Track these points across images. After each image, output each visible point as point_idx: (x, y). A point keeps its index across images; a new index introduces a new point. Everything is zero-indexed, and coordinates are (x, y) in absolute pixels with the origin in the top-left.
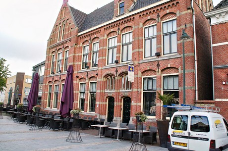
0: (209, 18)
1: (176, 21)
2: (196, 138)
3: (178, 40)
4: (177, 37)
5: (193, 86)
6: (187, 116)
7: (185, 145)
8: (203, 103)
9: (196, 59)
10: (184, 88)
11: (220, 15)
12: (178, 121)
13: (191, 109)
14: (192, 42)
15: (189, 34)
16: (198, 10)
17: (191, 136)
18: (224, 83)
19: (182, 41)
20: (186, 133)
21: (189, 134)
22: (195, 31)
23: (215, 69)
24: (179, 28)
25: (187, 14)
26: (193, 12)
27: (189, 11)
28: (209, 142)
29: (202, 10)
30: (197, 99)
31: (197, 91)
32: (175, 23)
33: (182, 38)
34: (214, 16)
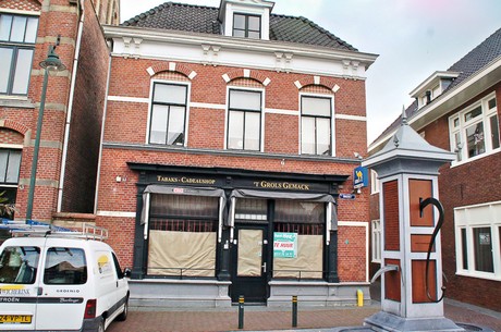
0: (110, 39)
1: (37, 20)
2: (56, 300)
3: (33, 67)
4: (33, 60)
5: (53, 179)
6: (38, 250)
7: (27, 319)
8: (71, 219)
9: (68, 121)
10: (33, 182)
11: (132, 42)
12: (13, 262)
13: (49, 233)
14: (67, 80)
15: (63, 60)
16: (92, 14)
17: (43, 296)
18: (118, 179)
19: (43, 71)
20: (30, 290)
21: (40, 291)
22: (76, 57)
23: (105, 147)
24: (41, 40)
25: (66, 14)
26: (81, 14)
27: (73, 10)
28: (83, 306)
29: (98, 18)
30: (59, 210)
31: (61, 192)
32: (34, 24)
33: (47, 64)
34: (120, 38)
